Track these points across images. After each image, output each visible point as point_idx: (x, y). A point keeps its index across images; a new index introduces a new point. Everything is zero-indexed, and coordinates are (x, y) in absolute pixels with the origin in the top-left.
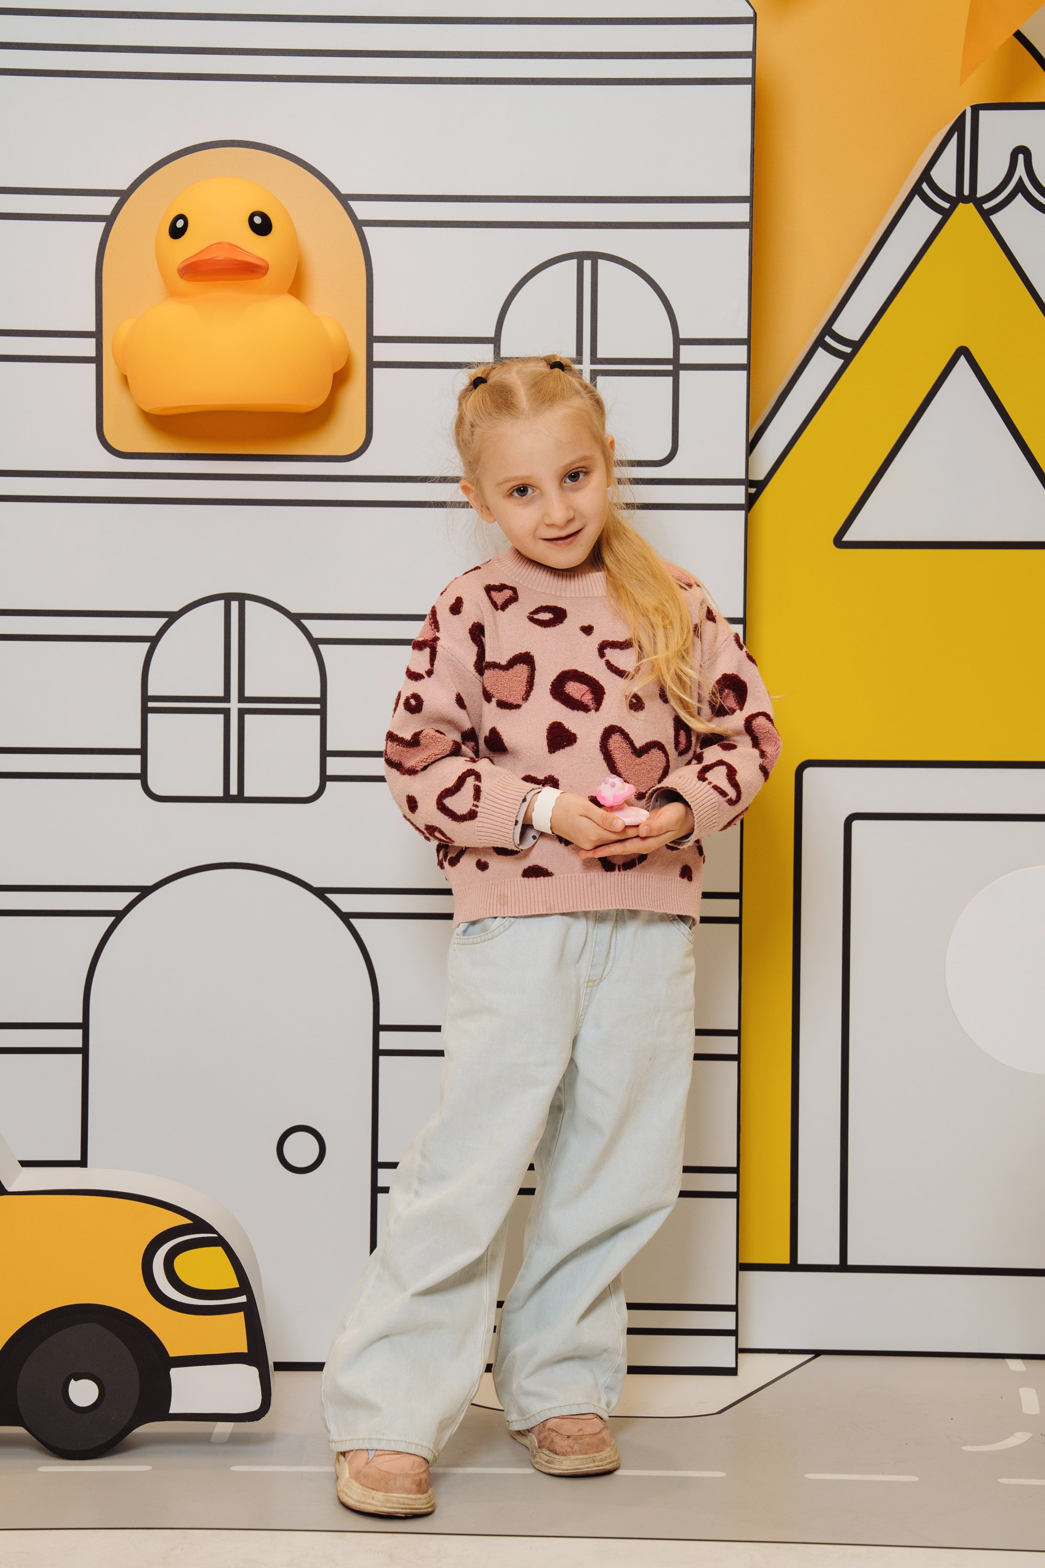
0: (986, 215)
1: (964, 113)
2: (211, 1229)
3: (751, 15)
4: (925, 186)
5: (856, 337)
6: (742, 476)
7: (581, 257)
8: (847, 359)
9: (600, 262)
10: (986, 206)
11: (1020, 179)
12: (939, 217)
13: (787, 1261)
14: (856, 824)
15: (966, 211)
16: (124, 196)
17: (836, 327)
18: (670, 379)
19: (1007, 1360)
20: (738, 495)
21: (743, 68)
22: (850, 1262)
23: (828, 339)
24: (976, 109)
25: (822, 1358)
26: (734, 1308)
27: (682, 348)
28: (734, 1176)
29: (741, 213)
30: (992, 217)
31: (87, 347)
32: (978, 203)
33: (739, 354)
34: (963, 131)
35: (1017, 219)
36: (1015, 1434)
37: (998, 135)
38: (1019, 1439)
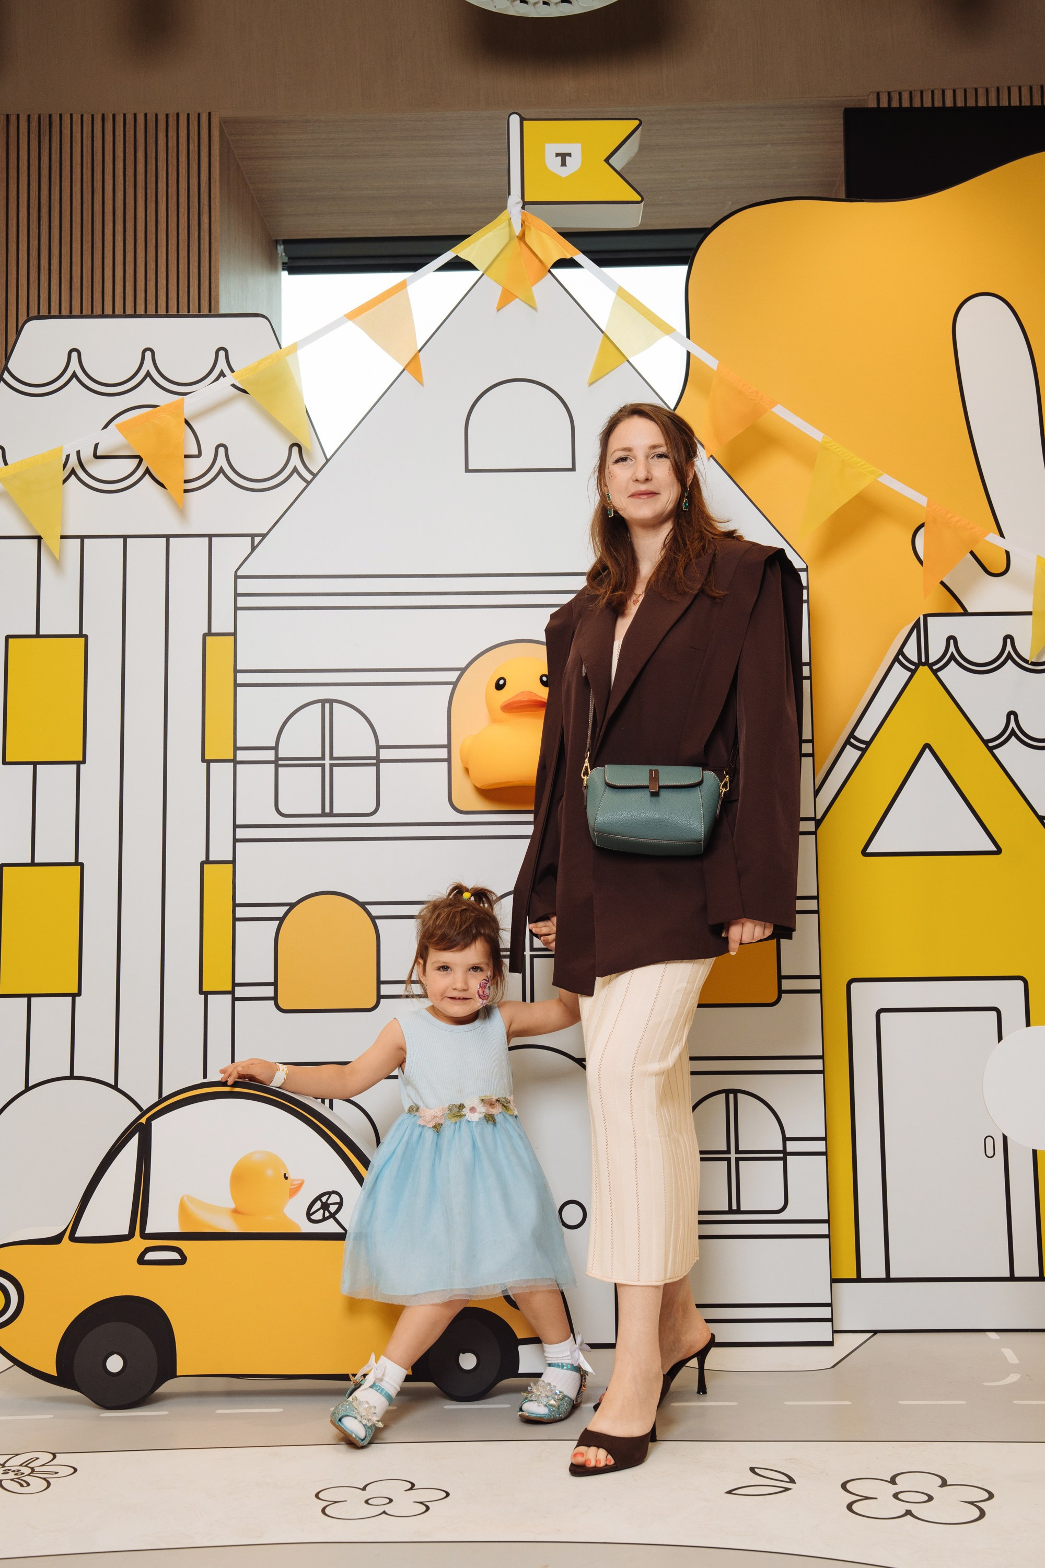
0: (935, 672)
1: (919, 618)
3: (805, 567)
4: (900, 657)
5: (868, 739)
8: (864, 751)
10: (935, 667)
11: (952, 653)
12: (909, 673)
13: (854, 1276)
14: (883, 1015)
15: (924, 671)
16: (463, 671)
17: (856, 734)
19: (990, 1333)
20: (811, 826)
22: (892, 1276)
23: (852, 740)
24: (926, 616)
25: (879, 1335)
26: (830, 1305)
28: (827, 1226)
30: (939, 674)
31: (443, 754)
32: (930, 666)
34: (919, 628)
35: (952, 674)
36: (1011, 1375)
37: (939, 630)
38: (1014, 1377)
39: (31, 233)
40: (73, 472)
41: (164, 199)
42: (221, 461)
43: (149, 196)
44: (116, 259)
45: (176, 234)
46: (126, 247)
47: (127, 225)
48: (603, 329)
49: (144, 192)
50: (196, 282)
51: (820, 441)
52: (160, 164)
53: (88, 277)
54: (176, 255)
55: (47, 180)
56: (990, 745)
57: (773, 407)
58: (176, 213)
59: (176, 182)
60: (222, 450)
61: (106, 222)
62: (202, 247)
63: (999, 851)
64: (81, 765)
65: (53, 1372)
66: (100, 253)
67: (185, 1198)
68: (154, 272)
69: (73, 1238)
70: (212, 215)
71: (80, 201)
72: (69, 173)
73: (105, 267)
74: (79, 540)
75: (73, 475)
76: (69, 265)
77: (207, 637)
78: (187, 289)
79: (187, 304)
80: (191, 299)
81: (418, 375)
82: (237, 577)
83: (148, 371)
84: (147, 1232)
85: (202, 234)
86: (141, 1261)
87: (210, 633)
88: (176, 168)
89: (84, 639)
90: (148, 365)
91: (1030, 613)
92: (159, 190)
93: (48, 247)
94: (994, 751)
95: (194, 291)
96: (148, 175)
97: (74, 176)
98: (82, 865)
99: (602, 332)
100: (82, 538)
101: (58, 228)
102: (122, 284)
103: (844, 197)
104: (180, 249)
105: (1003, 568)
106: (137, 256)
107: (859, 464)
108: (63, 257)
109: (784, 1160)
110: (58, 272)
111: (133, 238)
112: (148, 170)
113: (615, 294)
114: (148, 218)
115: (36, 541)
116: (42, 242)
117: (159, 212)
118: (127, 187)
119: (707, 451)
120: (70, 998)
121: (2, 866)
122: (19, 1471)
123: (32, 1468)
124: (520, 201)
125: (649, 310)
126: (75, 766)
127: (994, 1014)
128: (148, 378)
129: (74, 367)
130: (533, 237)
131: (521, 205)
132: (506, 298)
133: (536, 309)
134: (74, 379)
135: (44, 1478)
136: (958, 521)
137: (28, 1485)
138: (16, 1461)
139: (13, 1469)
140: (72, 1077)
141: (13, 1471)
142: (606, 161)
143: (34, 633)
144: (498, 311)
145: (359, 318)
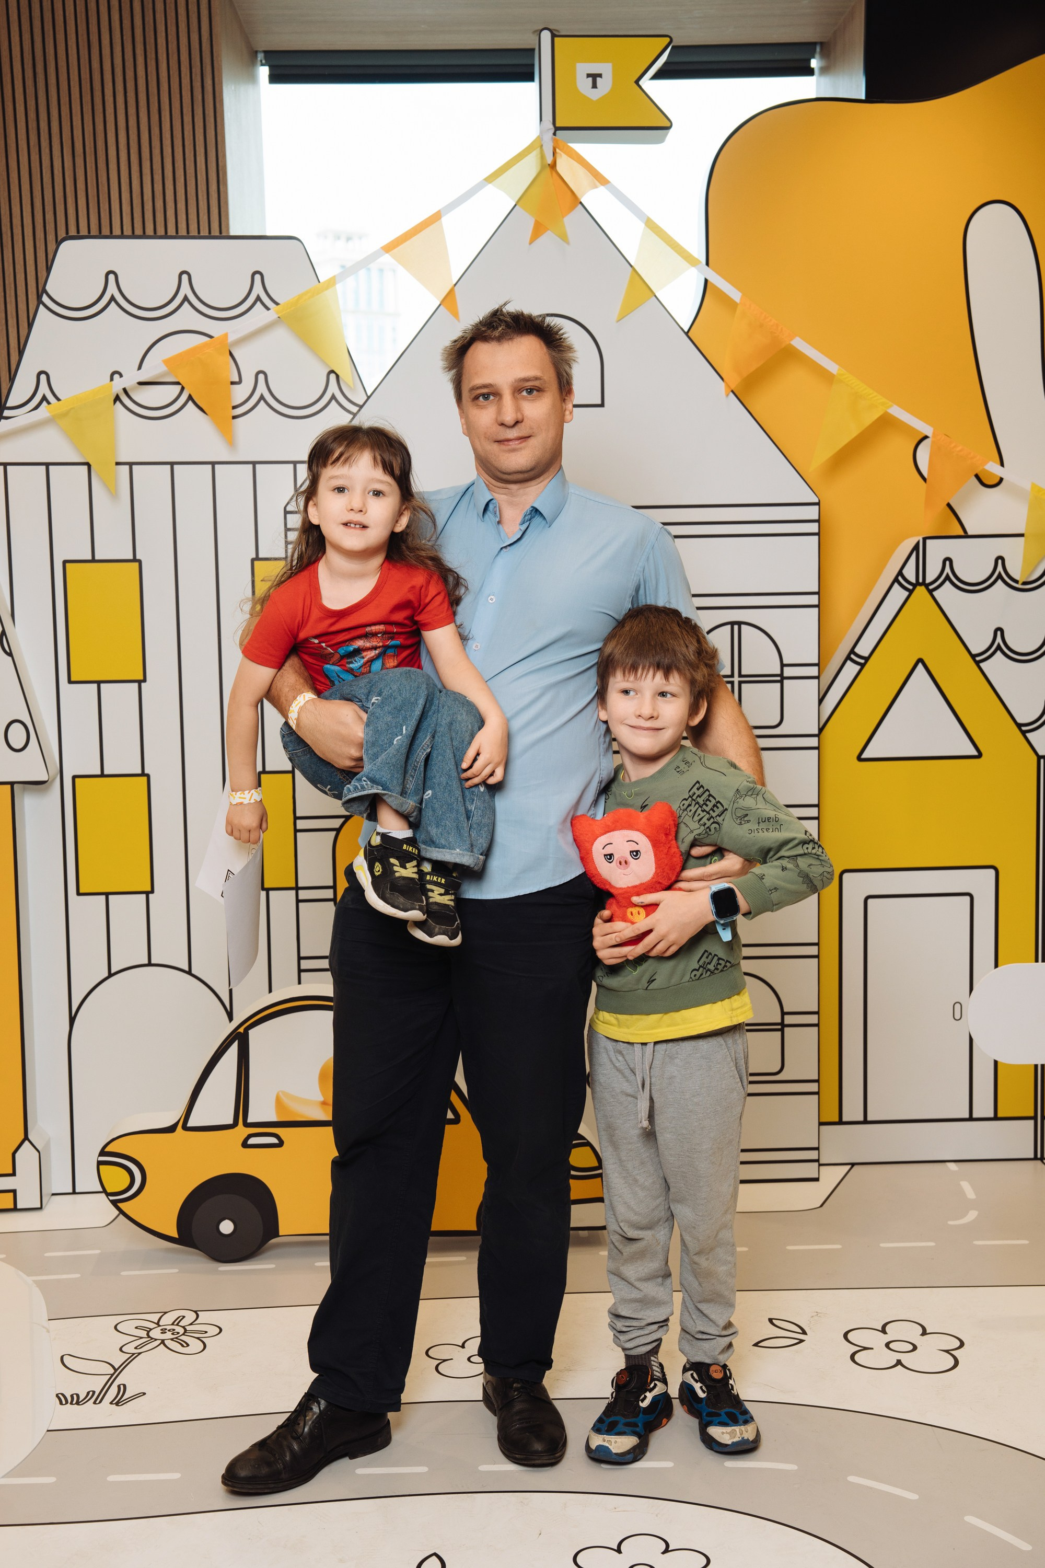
0: (931, 592)
1: (918, 542)
2: (584, 1138)
3: (816, 500)
4: (900, 578)
5: (866, 654)
6: (816, 732)
7: (732, 624)
8: (862, 666)
9: (743, 626)
10: (931, 587)
11: (948, 574)
12: (907, 593)
13: (837, 1120)
14: (870, 901)
15: (921, 590)
17: (856, 650)
18: (779, 685)
19: (949, 1164)
20: (814, 742)
21: (814, 528)
22: (869, 1119)
23: (852, 656)
24: (925, 539)
25: (856, 1167)
26: (817, 1149)
27: (785, 668)
28: (817, 1084)
29: (814, 600)
30: (935, 593)
32: (927, 586)
33: (814, 671)
34: (919, 551)
35: (947, 594)
36: (970, 1212)
37: (936, 551)
38: (972, 1215)
39: (27, 91)
41: (165, 56)
42: (262, 389)
43: (148, 54)
44: (119, 124)
45: (178, 96)
46: (129, 110)
48: (632, 264)
49: (143, 48)
50: (203, 150)
51: (835, 373)
52: (158, 16)
53: (90, 144)
54: (180, 120)
55: (40, 32)
56: (978, 659)
57: (792, 340)
58: (178, 73)
59: (176, 39)
60: (261, 377)
61: (105, 81)
62: (207, 112)
63: (980, 755)
64: (143, 684)
65: (175, 1234)
66: (102, 115)
67: (280, 1093)
68: (159, 138)
69: (185, 1128)
71: (76, 56)
72: (63, 25)
73: (108, 131)
74: (127, 467)
75: (118, 402)
76: (69, 128)
77: (256, 563)
78: (193, 158)
79: (194, 175)
80: (198, 169)
81: (455, 313)
82: (286, 512)
83: (186, 295)
84: (250, 1120)
85: (206, 97)
86: (245, 1145)
87: (257, 558)
88: (174, 21)
89: (137, 564)
90: (185, 289)
91: (1022, 535)
92: (159, 47)
93: (46, 107)
94: (982, 665)
96: (146, 28)
97: (68, 28)
98: (148, 776)
99: (631, 266)
100: (131, 464)
101: (56, 87)
102: (126, 151)
103: (863, 97)
105: (997, 480)
106: (140, 120)
107: (871, 396)
108: (62, 119)
109: (782, 1031)
112: (146, 22)
113: (643, 225)
114: (149, 78)
115: (86, 467)
116: (39, 102)
117: (160, 72)
119: (728, 385)
120: (144, 896)
121: (74, 777)
122: (174, 1330)
123: (184, 1327)
124: (552, 126)
125: (676, 242)
126: (136, 685)
127: (968, 898)
128: (186, 303)
129: (112, 289)
130: (565, 166)
131: (553, 131)
132: (538, 230)
133: (568, 243)
134: (113, 303)
135: (198, 1338)
136: (960, 451)
137: (188, 1345)
138: (167, 1320)
139: (169, 1327)
140: (150, 964)
141: (169, 1330)
142: (637, 82)
143: (90, 558)
144: (530, 243)
145: (395, 251)
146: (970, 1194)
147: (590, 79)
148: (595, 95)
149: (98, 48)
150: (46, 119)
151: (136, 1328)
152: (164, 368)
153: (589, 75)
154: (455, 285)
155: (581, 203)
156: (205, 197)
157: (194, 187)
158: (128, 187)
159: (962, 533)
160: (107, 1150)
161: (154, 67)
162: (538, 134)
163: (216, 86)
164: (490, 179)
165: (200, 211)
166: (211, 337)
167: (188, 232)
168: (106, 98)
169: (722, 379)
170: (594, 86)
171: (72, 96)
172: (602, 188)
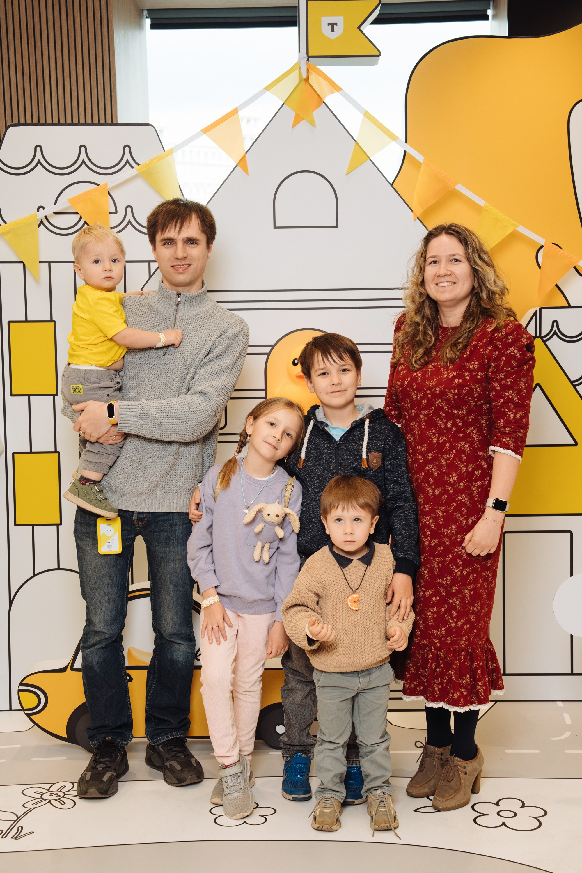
0: (544, 342)
1: (537, 310)
10: (545, 339)
11: (555, 331)
14: (507, 535)
16: (273, 346)
19: (557, 702)
22: (507, 673)
24: (540, 309)
25: (498, 703)
30: (547, 343)
31: (262, 394)
32: (542, 338)
34: (537, 316)
35: (554, 343)
36: (566, 732)
37: (548, 317)
38: (567, 734)
40: (42, 222)
41: (79, 15)
42: (129, 217)
44: (50, 55)
45: (87, 38)
46: (56, 46)
47: (56, 32)
48: (356, 139)
49: (65, 9)
50: (102, 71)
51: (483, 205)
53: (33, 67)
54: (88, 53)
56: (575, 384)
57: (456, 185)
58: (86, 24)
60: (129, 209)
61: (42, 29)
62: (104, 48)
63: (576, 444)
64: (56, 397)
65: (65, 736)
66: (40, 50)
67: (131, 649)
68: (75, 64)
69: (72, 669)
70: (110, 25)
71: (25, 14)
74: (47, 264)
75: (42, 225)
78: (95, 76)
79: (96, 86)
80: (99, 82)
81: (246, 170)
83: (83, 160)
85: (103, 38)
89: (53, 323)
90: (83, 156)
92: (75, 8)
94: (577, 387)
95: (100, 78)
98: (59, 453)
99: (355, 141)
100: (49, 263)
102: (55, 72)
104: (90, 48)
106: (63, 53)
107: (505, 220)
110: (14, 63)
111: (60, 40)
113: (362, 116)
114: (69, 27)
115: (22, 264)
117: (76, 23)
118: (54, 5)
119: (415, 214)
120: (56, 526)
121: (14, 454)
122: (58, 794)
123: (64, 793)
124: (306, 56)
125: (383, 126)
126: (52, 397)
127: (569, 534)
128: (84, 165)
129: (39, 156)
130: (314, 79)
131: (306, 58)
132: (298, 120)
133: (315, 127)
134: (39, 164)
135: (72, 799)
136: (563, 253)
137: (65, 803)
138: (55, 788)
139: (54, 793)
140: (59, 569)
141: (55, 794)
142: (359, 28)
143: (24, 320)
144: (293, 128)
145: (210, 132)
146: (568, 720)
147: (330, 26)
148: (333, 36)
149: (38, 9)
150: (7, 52)
151: (35, 792)
152: (69, 204)
153: (329, 24)
154: (246, 153)
155: (324, 102)
156: (103, 99)
157: (96, 94)
158: (56, 94)
159: (567, 305)
160: (23, 682)
161: (72, 21)
162: (297, 61)
163: (110, 32)
164: (268, 88)
165: (99, 108)
166: (98, 185)
167: (92, 122)
168: (43, 40)
169: (412, 211)
170: (333, 30)
171: (22, 39)
172: (337, 93)
